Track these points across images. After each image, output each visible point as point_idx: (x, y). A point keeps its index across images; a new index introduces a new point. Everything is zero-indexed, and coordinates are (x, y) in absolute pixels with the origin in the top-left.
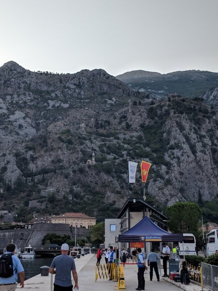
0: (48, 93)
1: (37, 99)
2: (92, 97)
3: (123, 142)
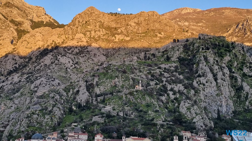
0: (116, 29)
1: (108, 34)
2: (146, 32)
3: (163, 71)
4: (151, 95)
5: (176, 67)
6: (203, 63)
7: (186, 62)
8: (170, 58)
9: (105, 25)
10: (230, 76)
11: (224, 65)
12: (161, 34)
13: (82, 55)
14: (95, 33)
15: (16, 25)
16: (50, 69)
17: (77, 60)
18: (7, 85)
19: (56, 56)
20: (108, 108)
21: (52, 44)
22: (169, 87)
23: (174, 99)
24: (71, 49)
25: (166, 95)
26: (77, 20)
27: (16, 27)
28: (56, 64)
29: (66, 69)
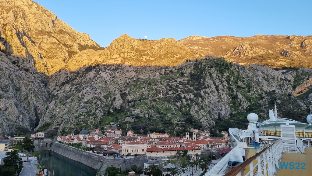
0: (143, 51)
2: (166, 54)
4: (169, 101)
5: (188, 81)
6: (208, 78)
7: (196, 77)
8: (184, 74)
9: (135, 48)
10: (228, 88)
11: (224, 79)
12: (178, 56)
13: (117, 71)
14: (128, 54)
15: (68, 47)
16: (93, 81)
17: (114, 75)
18: (60, 93)
19: (98, 72)
20: (137, 111)
21: (95, 62)
22: (183, 96)
23: (187, 105)
24: (109, 66)
25: (180, 101)
26: (114, 44)
27: (67, 49)
28: (98, 78)
29: (106, 81)
